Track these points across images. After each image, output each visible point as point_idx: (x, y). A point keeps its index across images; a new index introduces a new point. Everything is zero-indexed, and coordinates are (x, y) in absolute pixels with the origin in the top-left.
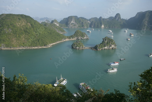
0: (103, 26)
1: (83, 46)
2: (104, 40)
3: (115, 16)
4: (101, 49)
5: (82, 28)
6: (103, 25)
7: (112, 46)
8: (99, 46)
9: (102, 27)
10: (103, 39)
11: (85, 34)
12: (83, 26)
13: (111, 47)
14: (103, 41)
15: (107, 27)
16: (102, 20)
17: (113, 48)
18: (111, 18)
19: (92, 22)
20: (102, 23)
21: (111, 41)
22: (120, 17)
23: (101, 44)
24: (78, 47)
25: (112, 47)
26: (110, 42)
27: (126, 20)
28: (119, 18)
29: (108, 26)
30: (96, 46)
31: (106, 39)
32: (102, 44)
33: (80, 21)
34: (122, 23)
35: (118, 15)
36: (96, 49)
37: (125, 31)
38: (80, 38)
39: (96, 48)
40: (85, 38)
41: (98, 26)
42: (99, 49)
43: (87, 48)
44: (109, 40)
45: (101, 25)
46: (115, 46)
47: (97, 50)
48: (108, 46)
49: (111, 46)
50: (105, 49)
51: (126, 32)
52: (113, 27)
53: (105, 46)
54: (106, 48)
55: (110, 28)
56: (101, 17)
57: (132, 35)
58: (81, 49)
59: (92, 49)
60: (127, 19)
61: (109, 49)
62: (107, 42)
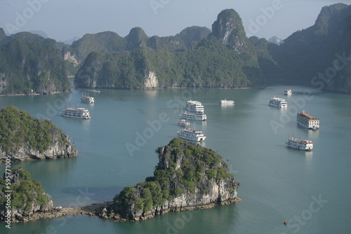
0: (152, 81)
1: (42, 202)
2: (168, 155)
3: (216, 25)
4: (150, 213)
5: (32, 93)
6: (152, 75)
7: (215, 188)
8: (137, 196)
9: (148, 84)
10: (159, 151)
11: (53, 130)
12: (36, 84)
13: (207, 198)
14: (161, 166)
15: (175, 86)
16: (143, 44)
17: (219, 201)
18: (191, 34)
19: (90, 58)
20: (149, 62)
21: (204, 159)
22: (238, 31)
23: (149, 179)
24: (18, 207)
25: (214, 197)
26: (198, 169)
27: (271, 46)
28: (235, 33)
29: (180, 77)
30: (123, 193)
31: (174, 153)
32: (154, 184)
33: (19, 58)
34: (255, 58)
35: (227, 18)
36: (123, 216)
37: (276, 105)
38: (21, 153)
39: (121, 206)
40: (53, 151)
41: (123, 78)
42: (144, 213)
43: (65, 210)
44: (194, 153)
45: (142, 76)
46: (231, 185)
47: (131, 218)
48: (189, 190)
49: (205, 189)
50: (173, 210)
51: (284, 107)
52: (211, 83)
53: (173, 193)
54: (179, 201)
55: (189, 86)
56: (135, 32)
57: (312, 124)
58: (37, 216)
59: (98, 213)
60: (274, 38)
61: (199, 209)
62: (183, 168)
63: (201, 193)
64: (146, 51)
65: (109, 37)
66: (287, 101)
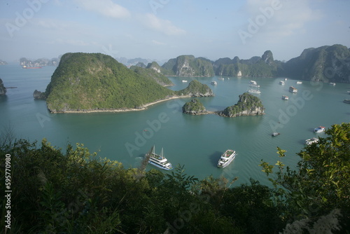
0: (240, 74)
1: (202, 109)
2: (242, 98)
3: (263, 56)
4: (235, 115)
5: (202, 76)
6: (240, 72)
7: (257, 109)
8: (231, 110)
9: (238, 75)
11: (207, 88)
12: (203, 73)
13: (254, 112)
14: (240, 101)
15: (247, 76)
16: (238, 62)
17: (257, 113)
18: (255, 59)
19: (221, 66)
20: (239, 68)
21: (254, 100)
22: (271, 58)
23: (235, 105)
24: (195, 110)
26: (252, 102)
27: (283, 64)
28: (269, 58)
29: (249, 73)
30: (227, 108)
31: (244, 97)
32: (237, 106)
33: (199, 65)
34: (276, 67)
35: (268, 53)
36: (226, 115)
37: (281, 83)
38: (197, 94)
39: (226, 112)
40: (207, 94)
41: (230, 73)
42: (233, 115)
43: (209, 112)
44: (251, 98)
45: (237, 72)
46: (262, 109)
47: (229, 116)
48: (248, 109)
49: (253, 109)
50: (242, 115)
51: (283, 84)
52: (259, 75)
53: (243, 110)
54: (245, 112)
55: (252, 77)
56: (236, 58)
57: (294, 91)
58: (200, 113)
59: (219, 114)
60: (284, 61)
61: (250, 115)
62: (247, 102)
63: (252, 110)
64: (239, 64)
65: (228, 59)
66: (284, 82)
